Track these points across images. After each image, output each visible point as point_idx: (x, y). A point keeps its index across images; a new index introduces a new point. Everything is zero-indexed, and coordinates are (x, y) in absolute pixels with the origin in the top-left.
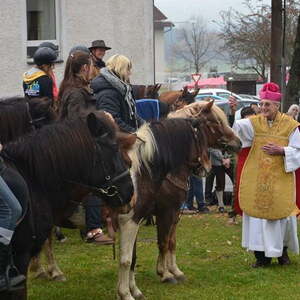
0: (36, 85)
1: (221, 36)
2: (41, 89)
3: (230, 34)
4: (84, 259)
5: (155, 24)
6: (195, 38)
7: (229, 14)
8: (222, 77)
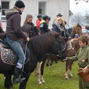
0: (43, 24)
1: (85, 16)
2: (43, 25)
3: (87, 16)
4: (49, 71)
5: (69, 14)
6: (78, 17)
7: (87, 11)
8: (84, 26)
